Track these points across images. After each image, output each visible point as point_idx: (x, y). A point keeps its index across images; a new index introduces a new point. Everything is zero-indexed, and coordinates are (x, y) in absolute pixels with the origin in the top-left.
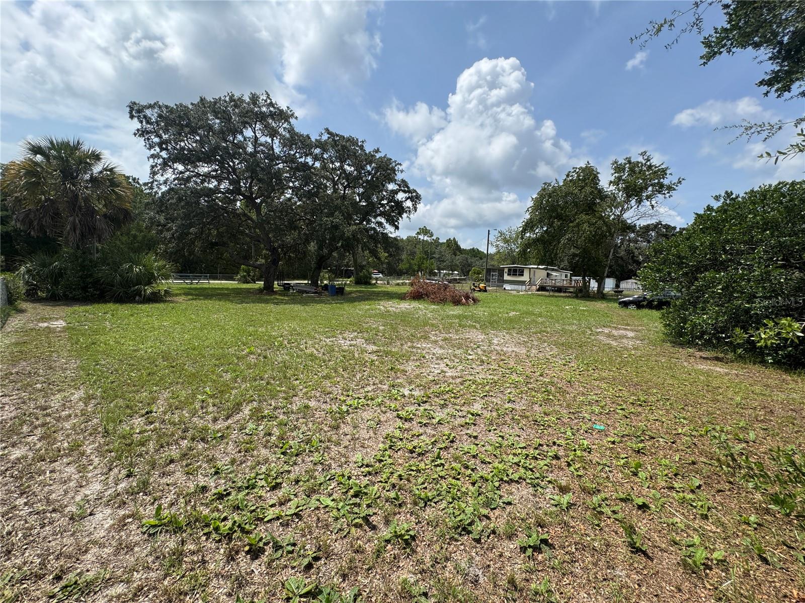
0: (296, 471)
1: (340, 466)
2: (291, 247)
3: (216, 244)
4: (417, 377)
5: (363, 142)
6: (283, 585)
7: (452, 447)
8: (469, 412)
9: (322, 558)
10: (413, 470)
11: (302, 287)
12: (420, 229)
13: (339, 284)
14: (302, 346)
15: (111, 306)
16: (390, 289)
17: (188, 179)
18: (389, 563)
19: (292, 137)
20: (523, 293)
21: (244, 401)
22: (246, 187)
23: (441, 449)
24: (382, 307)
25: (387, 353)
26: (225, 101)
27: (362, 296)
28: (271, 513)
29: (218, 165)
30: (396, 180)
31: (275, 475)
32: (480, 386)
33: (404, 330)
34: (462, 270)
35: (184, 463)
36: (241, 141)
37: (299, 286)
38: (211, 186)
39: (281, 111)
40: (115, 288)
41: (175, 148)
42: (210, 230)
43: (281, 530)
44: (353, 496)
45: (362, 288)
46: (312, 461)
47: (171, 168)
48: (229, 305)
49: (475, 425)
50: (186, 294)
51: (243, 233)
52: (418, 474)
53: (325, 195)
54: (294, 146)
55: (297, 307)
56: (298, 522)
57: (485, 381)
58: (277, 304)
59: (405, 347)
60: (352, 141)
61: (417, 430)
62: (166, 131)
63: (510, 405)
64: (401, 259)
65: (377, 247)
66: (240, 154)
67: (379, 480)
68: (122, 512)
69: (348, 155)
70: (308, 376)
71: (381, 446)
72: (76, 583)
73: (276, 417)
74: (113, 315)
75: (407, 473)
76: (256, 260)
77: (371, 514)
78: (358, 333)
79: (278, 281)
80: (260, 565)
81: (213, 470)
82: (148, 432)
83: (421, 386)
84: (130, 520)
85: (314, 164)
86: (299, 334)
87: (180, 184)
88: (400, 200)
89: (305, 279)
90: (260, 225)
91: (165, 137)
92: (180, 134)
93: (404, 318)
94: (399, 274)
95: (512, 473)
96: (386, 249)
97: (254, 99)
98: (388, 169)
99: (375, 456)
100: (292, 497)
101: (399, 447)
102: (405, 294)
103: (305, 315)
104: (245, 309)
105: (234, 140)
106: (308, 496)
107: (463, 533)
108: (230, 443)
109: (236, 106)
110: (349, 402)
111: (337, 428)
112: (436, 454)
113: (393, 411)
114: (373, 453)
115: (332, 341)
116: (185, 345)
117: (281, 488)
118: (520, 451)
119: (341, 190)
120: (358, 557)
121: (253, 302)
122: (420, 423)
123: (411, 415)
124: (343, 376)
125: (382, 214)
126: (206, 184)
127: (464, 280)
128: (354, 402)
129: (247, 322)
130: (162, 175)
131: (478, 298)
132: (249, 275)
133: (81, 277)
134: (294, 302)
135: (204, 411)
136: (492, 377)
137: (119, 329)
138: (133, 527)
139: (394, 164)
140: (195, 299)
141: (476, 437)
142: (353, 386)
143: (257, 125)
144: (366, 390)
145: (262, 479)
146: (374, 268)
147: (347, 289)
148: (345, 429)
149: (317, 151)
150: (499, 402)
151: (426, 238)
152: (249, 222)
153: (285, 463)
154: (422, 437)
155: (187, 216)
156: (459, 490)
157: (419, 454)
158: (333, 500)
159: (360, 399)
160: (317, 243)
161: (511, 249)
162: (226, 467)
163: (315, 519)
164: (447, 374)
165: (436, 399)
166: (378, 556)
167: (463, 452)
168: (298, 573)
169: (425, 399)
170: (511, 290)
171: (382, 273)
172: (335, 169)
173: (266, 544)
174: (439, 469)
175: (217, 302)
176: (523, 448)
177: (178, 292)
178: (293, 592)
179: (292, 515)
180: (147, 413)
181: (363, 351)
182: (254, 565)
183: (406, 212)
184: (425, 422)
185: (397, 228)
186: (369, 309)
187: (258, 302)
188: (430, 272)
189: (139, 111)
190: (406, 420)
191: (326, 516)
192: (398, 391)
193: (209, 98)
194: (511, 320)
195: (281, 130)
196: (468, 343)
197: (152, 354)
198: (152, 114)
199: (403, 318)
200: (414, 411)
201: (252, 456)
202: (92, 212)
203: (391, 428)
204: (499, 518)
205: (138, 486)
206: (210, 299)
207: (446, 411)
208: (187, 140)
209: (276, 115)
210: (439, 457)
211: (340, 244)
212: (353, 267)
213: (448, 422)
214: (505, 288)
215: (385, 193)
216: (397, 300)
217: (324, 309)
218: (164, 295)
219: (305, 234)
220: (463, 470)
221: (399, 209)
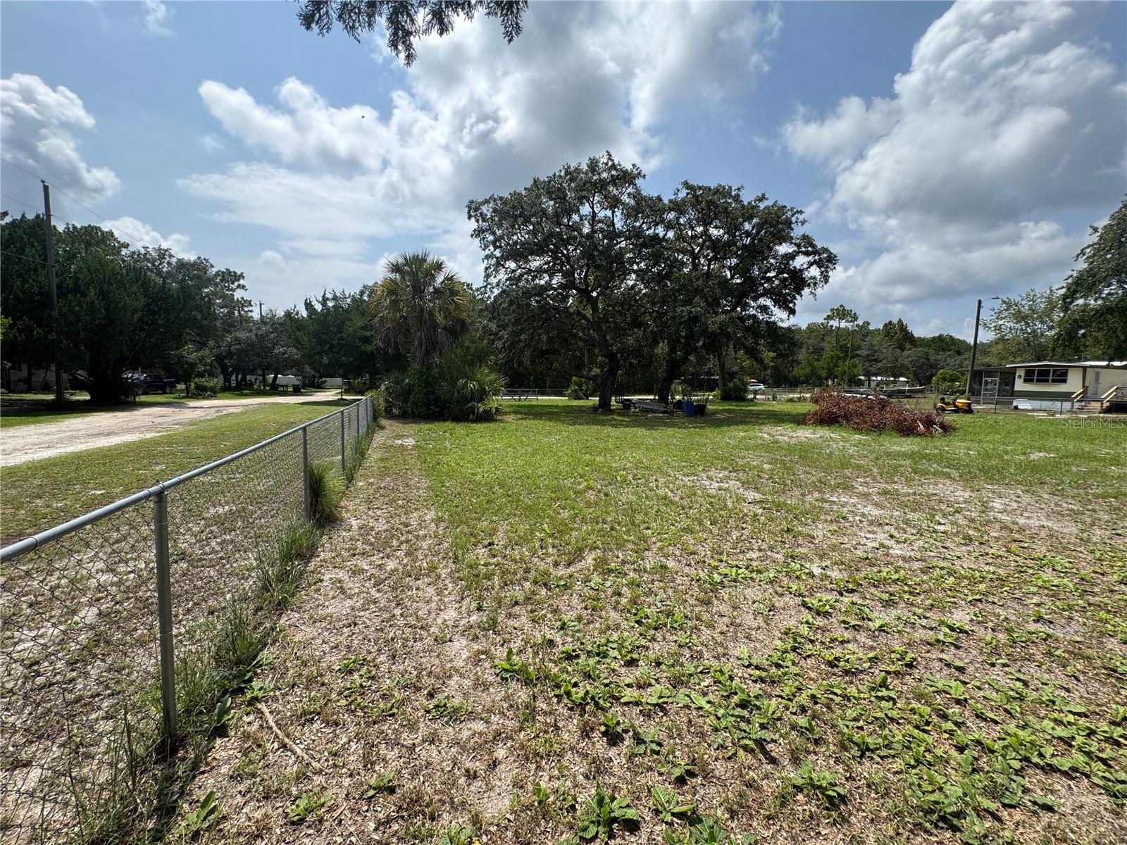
0: (656, 650)
1: (715, 657)
2: (632, 351)
3: (547, 352)
4: (834, 548)
5: (739, 189)
6: (649, 791)
7: (910, 675)
8: (942, 623)
9: (698, 775)
10: (836, 694)
11: (646, 404)
12: (832, 310)
13: (698, 401)
14: (651, 484)
15: (449, 425)
16: (777, 407)
17: (519, 279)
18: (803, 822)
19: (638, 204)
20: (1063, 416)
21: (586, 547)
22: (580, 278)
23: (888, 673)
24: (765, 435)
25: (779, 507)
26: (560, 177)
27: (732, 418)
28: (629, 695)
29: (550, 256)
30: (792, 238)
31: (630, 648)
32: (966, 582)
33: (806, 472)
34: (916, 374)
35: (529, 608)
36: (576, 222)
37: (643, 403)
38: (542, 282)
39: (625, 173)
40: (452, 406)
41: (508, 244)
42: (540, 335)
43: (641, 720)
44: (737, 705)
45: (732, 406)
46: (676, 641)
47: (504, 267)
48: (561, 427)
49: (958, 647)
50: (516, 413)
51: (575, 336)
52: (846, 702)
53: (681, 275)
54: (640, 215)
55: (641, 432)
56: (662, 717)
57: (977, 574)
58: (615, 426)
59: (808, 498)
60: (721, 192)
61: (840, 633)
62: (500, 226)
63: (1039, 627)
64: (796, 361)
65: (757, 344)
66: (575, 237)
67: (777, 693)
68: (476, 647)
69: (715, 214)
70: (663, 527)
71: (778, 643)
72: (445, 705)
73: (626, 574)
74: (451, 435)
75: (826, 695)
76: (590, 369)
77: (769, 740)
78: (730, 472)
79: (616, 395)
80: (619, 755)
81: (559, 623)
82: (491, 565)
83: (842, 563)
84: (484, 657)
85: (666, 235)
86: (647, 468)
87: (512, 285)
88: (798, 267)
89: (649, 393)
90: (597, 325)
91: (499, 233)
92: (513, 227)
93: (805, 452)
94: (793, 384)
95: (1053, 755)
96: (771, 347)
97: (593, 165)
98: (779, 223)
99: (769, 656)
100: (653, 682)
101: (809, 653)
102: (805, 415)
103: (652, 442)
104: (579, 431)
105: (568, 221)
106: (675, 687)
107: (941, 824)
108: (575, 595)
109: (572, 180)
110: (724, 571)
111: (708, 603)
112: (878, 680)
113: (795, 595)
114: (767, 652)
115: (693, 481)
116: (518, 472)
117: (637, 666)
118: (1071, 718)
119: (703, 265)
120: (751, 794)
121: (588, 424)
122: (844, 622)
123: (828, 607)
124: (711, 532)
125: (766, 293)
126: (537, 281)
127: (921, 391)
128: (731, 572)
129: (582, 449)
130: (495, 277)
131: (953, 424)
132: (581, 390)
133: (425, 394)
134: (636, 424)
135: (544, 551)
136: (992, 569)
137: (458, 450)
138: (487, 665)
139: (789, 214)
140: (525, 419)
141: (961, 670)
142: (727, 547)
143: (596, 198)
144: (748, 556)
145: (614, 649)
146: (752, 375)
147: (710, 407)
148: (718, 607)
149: (671, 216)
150: (1013, 618)
151: (843, 324)
152: (583, 321)
153: (641, 635)
154: (850, 646)
155: (517, 321)
156: (928, 750)
157: (846, 672)
158: (709, 702)
159: (740, 568)
160: (669, 343)
161: (1034, 331)
162: (573, 624)
163: (685, 719)
164: (891, 551)
165: (873, 590)
166: (783, 805)
167: (934, 689)
168: (667, 784)
169: (850, 586)
170: (1033, 410)
171: (764, 382)
172: (694, 237)
173: (626, 731)
174: (884, 704)
175: (548, 423)
176: (1080, 714)
177: (508, 410)
178: (662, 805)
179: (655, 705)
180: (490, 544)
181: (740, 499)
182: (612, 752)
183: (809, 285)
184: (853, 623)
185: (792, 312)
186: (744, 438)
187: (593, 424)
188: (850, 380)
189: (476, 210)
190: (818, 613)
191: (701, 721)
192: (802, 565)
193: (544, 178)
194: (1035, 468)
195: (625, 198)
196: (933, 503)
197: (489, 480)
198: (487, 210)
199: (803, 454)
200: (831, 602)
201: (601, 618)
202: (435, 325)
203: (794, 620)
204: (1024, 827)
205: (487, 622)
206: (540, 419)
207: (894, 612)
208: (520, 233)
209: (618, 179)
210: (884, 685)
211: (701, 344)
212: (718, 375)
213: (899, 632)
214: (1016, 408)
215: (772, 261)
216: (792, 425)
217: (677, 435)
218: (495, 413)
219: (652, 332)
220: (935, 719)
221: (798, 281)
